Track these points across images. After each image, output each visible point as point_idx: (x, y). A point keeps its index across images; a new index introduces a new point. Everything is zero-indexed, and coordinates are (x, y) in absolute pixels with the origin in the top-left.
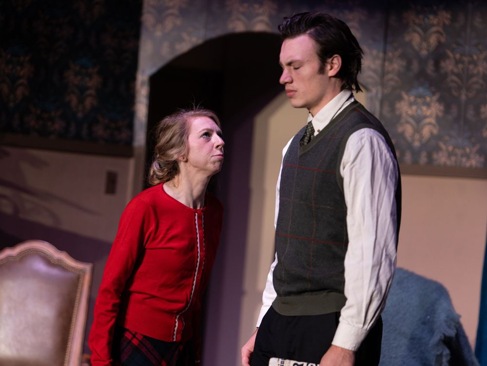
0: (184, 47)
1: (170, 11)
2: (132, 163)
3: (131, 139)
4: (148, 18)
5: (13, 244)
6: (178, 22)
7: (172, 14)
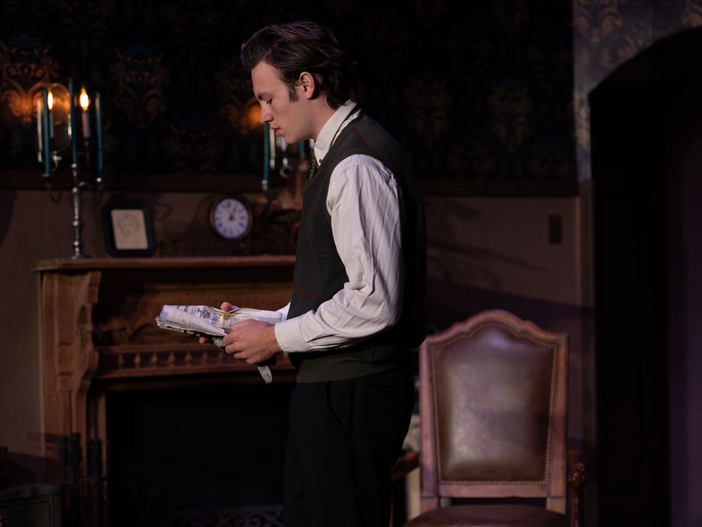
0: (628, 53)
1: (607, 10)
2: (577, 202)
3: (574, 172)
4: (581, 22)
5: (463, 318)
6: (619, 23)
7: (611, 14)
